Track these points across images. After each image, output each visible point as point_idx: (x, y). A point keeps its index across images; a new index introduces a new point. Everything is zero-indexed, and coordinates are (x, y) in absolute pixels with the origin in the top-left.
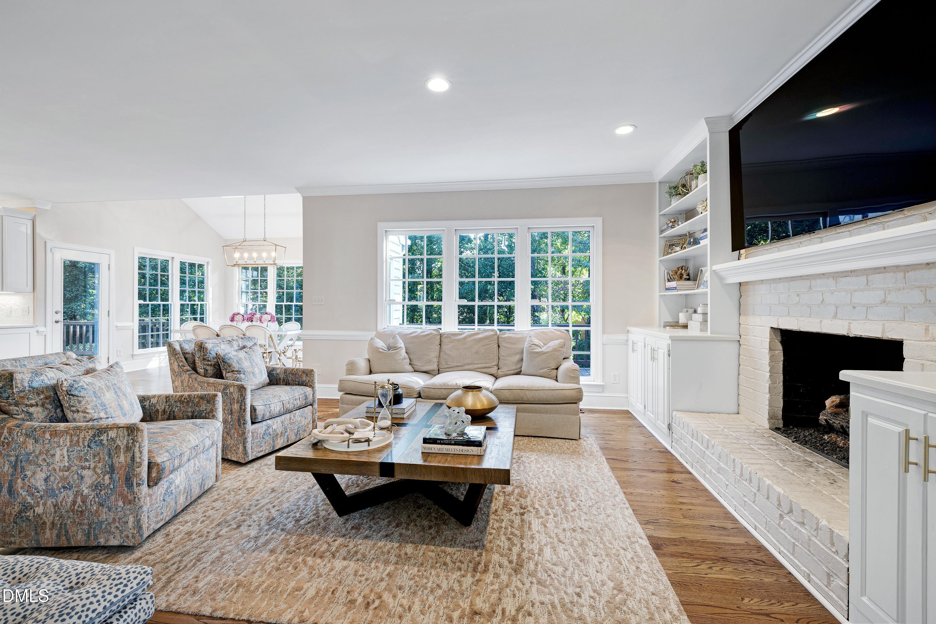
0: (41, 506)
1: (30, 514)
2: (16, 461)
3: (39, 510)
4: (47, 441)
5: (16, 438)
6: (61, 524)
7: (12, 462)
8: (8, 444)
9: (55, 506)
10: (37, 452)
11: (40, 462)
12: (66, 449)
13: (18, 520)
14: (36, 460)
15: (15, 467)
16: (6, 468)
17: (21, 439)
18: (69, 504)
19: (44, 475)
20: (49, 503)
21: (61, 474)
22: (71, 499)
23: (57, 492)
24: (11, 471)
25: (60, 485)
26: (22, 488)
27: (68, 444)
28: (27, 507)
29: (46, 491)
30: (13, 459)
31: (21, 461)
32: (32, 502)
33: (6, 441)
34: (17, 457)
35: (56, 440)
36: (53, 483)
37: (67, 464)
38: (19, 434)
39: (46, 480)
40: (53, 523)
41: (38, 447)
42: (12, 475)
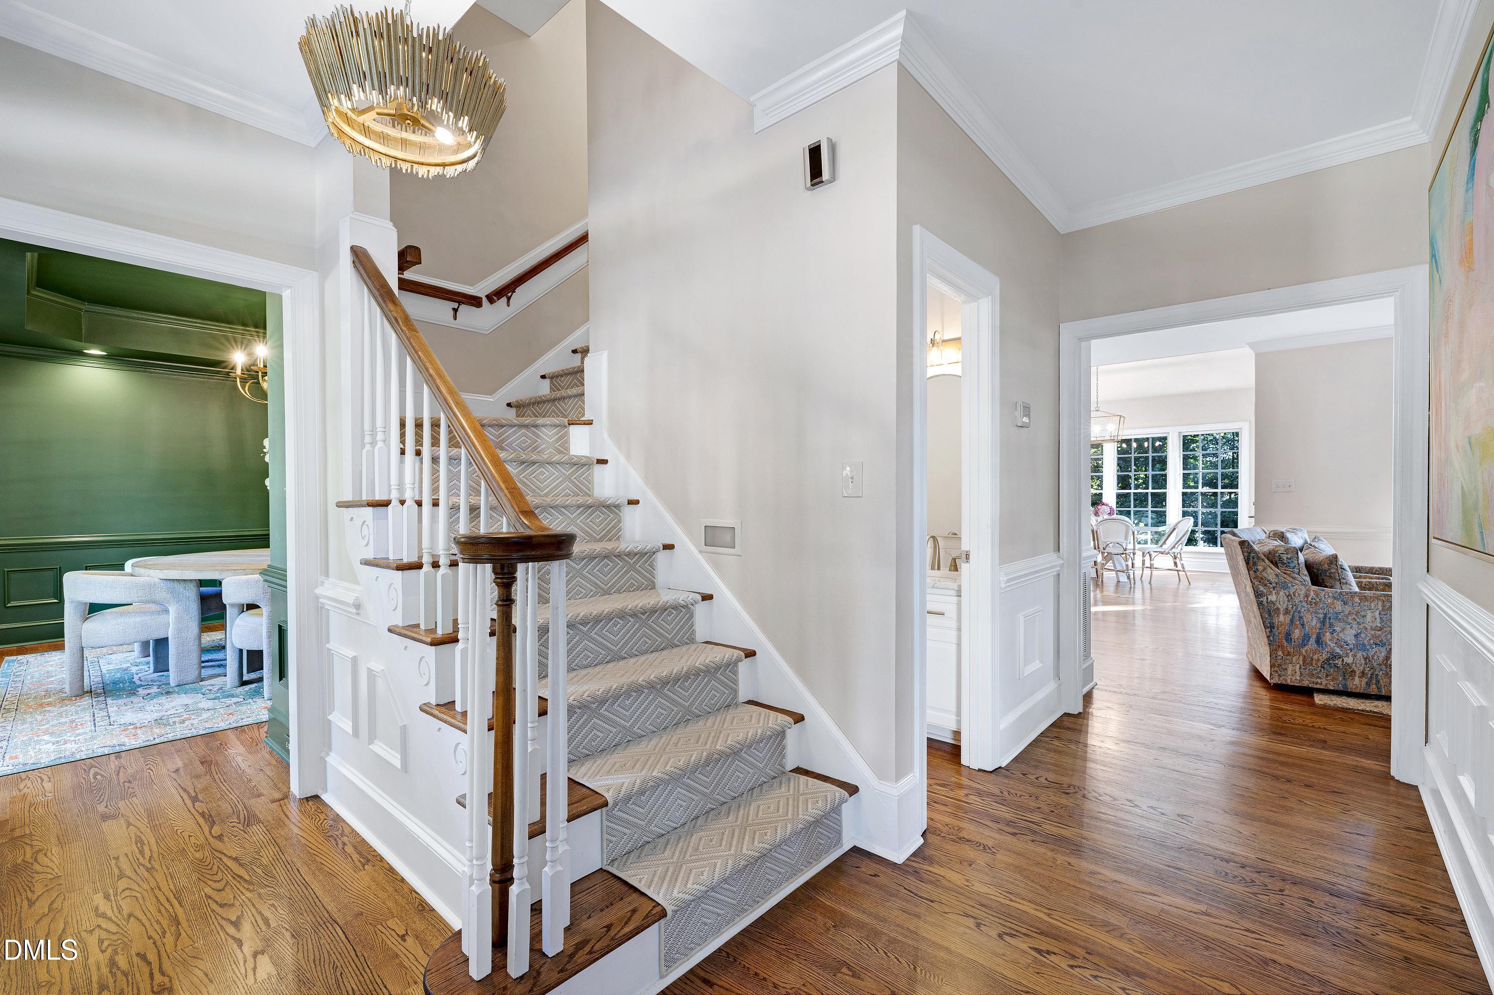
0: (1350, 657)
1: (1339, 662)
2: (1325, 618)
3: (1349, 660)
4: (1357, 604)
5: (1323, 599)
6: (1372, 674)
7: (1320, 619)
8: (1316, 604)
9: (1365, 659)
10: (1347, 612)
11: (1350, 620)
12: (1378, 612)
13: (1325, 666)
14: (1345, 619)
15: (1323, 622)
16: (1314, 623)
17: (1329, 601)
18: (1381, 659)
19: (1354, 632)
20: (1359, 655)
21: (1373, 632)
22: (1383, 654)
23: (1368, 647)
24: (1319, 625)
25: (1372, 642)
26: (1330, 640)
27: (1380, 608)
28: (1334, 656)
29: (1356, 646)
30: (1321, 616)
31: (1330, 618)
32: (1341, 653)
33: (1314, 601)
34: (1325, 614)
35: (1366, 603)
36: (1364, 639)
37: (1379, 625)
38: (1326, 596)
39: (1356, 636)
40: (1363, 672)
41: (1347, 609)
42: (1320, 629)
